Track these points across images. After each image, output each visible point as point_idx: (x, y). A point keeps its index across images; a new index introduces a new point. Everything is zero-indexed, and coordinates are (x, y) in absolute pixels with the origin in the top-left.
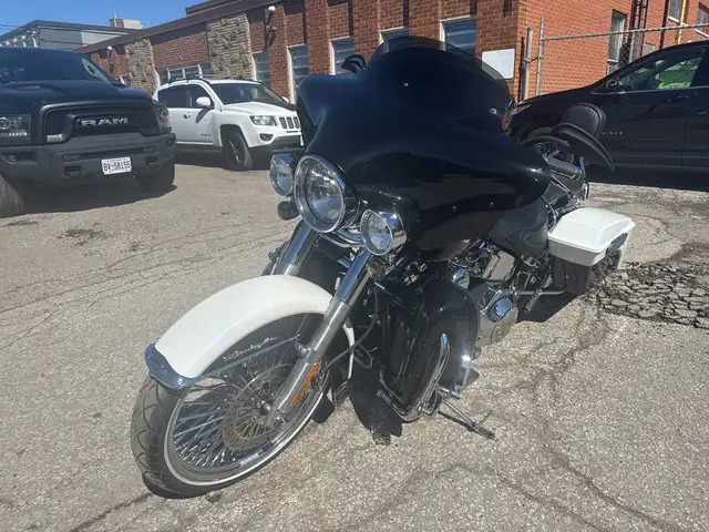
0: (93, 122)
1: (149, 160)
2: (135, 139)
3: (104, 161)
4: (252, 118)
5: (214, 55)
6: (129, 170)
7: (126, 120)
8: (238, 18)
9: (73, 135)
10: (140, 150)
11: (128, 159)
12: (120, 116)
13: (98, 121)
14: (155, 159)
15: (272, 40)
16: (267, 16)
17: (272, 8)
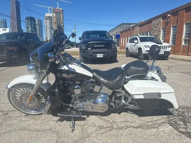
0: (97, 46)
1: (107, 55)
2: (105, 50)
3: (97, 54)
4: (145, 46)
5: (152, 29)
6: (102, 57)
7: (104, 46)
8: (160, 19)
9: (93, 49)
10: (106, 53)
11: (102, 54)
12: (103, 45)
13: (98, 46)
14: (109, 55)
15: (168, 24)
16: (167, 18)
17: (169, 15)
